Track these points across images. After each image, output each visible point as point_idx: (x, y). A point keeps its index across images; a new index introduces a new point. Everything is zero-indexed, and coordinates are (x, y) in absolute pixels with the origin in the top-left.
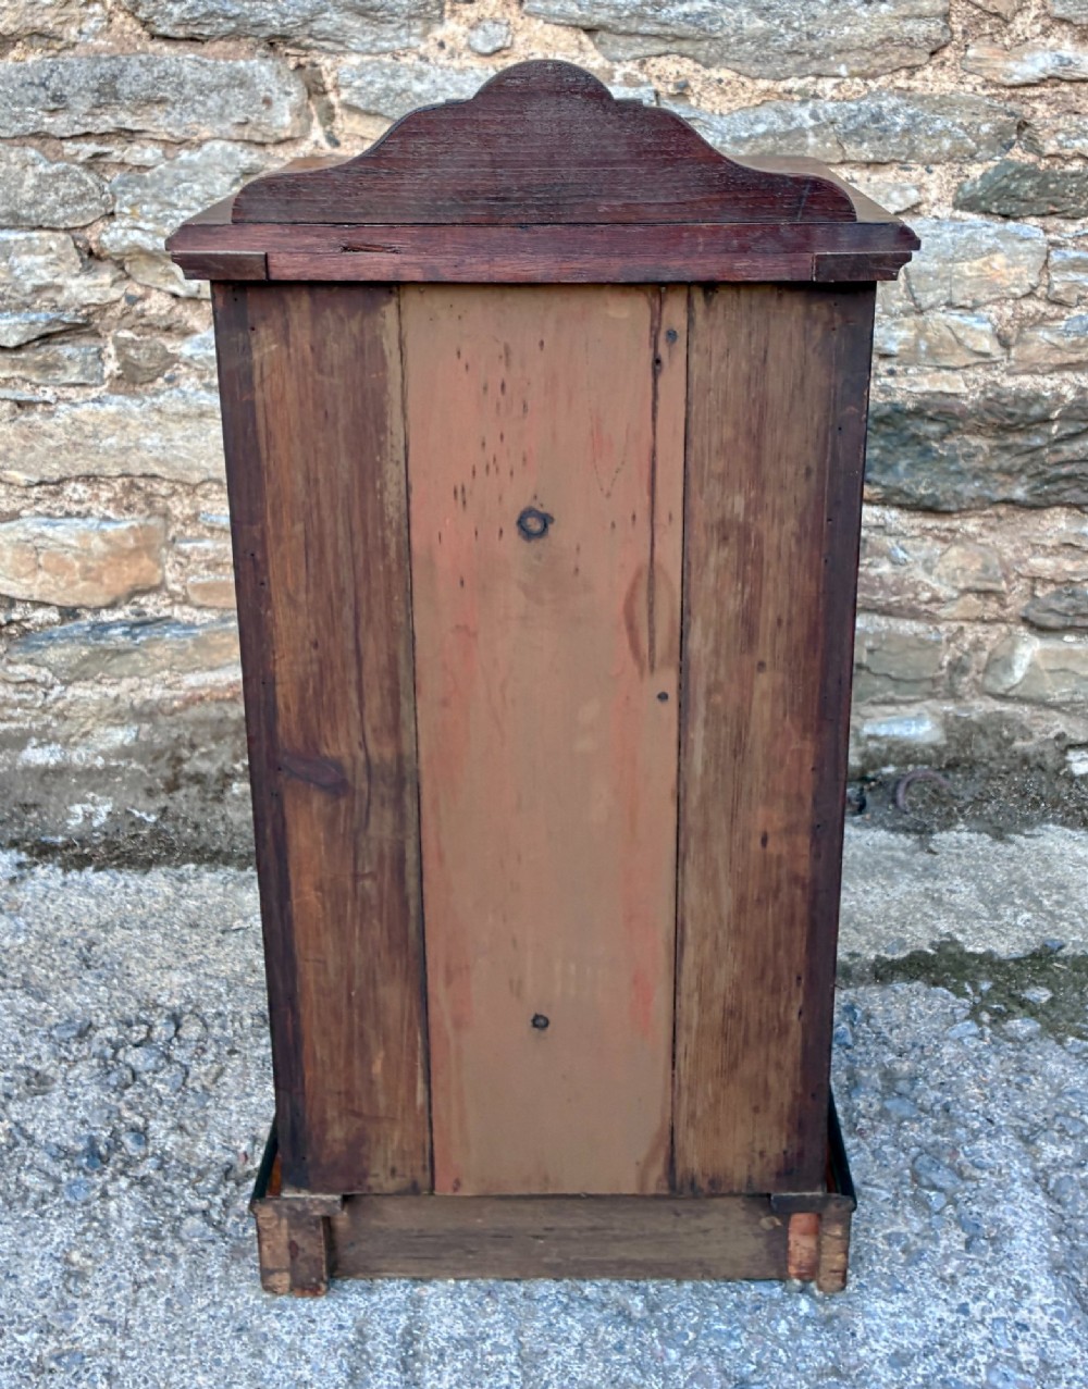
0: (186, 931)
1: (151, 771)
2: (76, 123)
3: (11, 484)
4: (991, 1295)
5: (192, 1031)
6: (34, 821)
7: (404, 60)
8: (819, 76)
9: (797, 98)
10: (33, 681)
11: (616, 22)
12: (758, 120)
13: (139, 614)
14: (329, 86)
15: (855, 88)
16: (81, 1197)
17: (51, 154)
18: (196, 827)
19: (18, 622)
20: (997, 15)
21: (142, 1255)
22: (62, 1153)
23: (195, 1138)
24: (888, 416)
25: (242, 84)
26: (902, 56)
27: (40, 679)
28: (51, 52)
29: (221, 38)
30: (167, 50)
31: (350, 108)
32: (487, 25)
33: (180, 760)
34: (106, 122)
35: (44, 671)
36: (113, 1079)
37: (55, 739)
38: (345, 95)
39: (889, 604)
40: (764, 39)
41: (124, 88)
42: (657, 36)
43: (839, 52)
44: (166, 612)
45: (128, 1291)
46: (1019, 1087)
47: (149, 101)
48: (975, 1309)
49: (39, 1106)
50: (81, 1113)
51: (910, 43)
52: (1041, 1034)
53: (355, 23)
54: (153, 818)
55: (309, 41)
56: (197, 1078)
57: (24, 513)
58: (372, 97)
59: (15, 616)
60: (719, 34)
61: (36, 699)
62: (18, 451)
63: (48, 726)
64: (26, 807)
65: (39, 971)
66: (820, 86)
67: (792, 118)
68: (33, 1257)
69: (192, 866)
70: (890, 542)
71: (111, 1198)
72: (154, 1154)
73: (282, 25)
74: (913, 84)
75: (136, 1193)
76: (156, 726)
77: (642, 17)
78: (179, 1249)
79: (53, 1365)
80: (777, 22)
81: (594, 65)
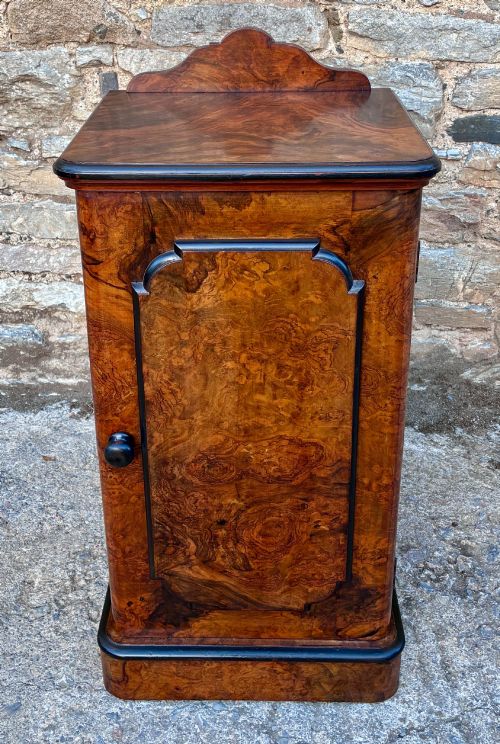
2: (208, 39)
7: (383, 8)
14: (341, 21)
25: (298, 20)
31: (352, 33)
38: (350, 26)
58: (365, 28)
81: (485, 12)
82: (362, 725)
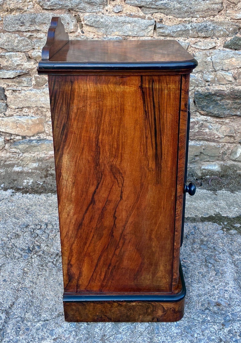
0: (49, 207)
1: (41, 173)
2: (26, 28)
3: (11, 108)
4: (220, 284)
5: (50, 227)
6: (16, 183)
7: (98, 14)
8: (193, 17)
9: (187, 22)
10: (16, 152)
11: (146, 5)
12: (178, 27)
13: (39, 138)
14: (82, 20)
15: (201, 20)
16: (27, 258)
17: (21, 35)
18: (51, 185)
19: (13, 139)
20: (234, 3)
21: (39, 269)
22: (23, 250)
23: (51, 248)
24: (208, 95)
25: (62, 20)
26: (212, 13)
27: (17, 152)
28: (21, 13)
29: (58, 9)
30: (46, 12)
31: (87, 25)
32: (117, 6)
33: (48, 171)
34: (33, 28)
35: (18, 150)
36: (33, 236)
37: (20, 165)
38: (85, 22)
39: (208, 139)
40: (179, 9)
41: (37, 20)
42: (155, 8)
43: (197, 12)
44: (45, 138)
45: (36, 276)
46: (231, 244)
47: (42, 23)
48: (216, 287)
49: (18, 240)
50: (26, 242)
51: (213, 10)
52: (237, 234)
53: (88, 6)
54: (42, 183)
55: (78, 10)
56: (51, 236)
57: (14, 115)
58: (91, 22)
59: (12, 138)
60: (169, 8)
61: (16, 156)
62: (13, 101)
63: (19, 162)
64: (14, 180)
65: (17, 214)
66: (193, 20)
67: (186, 27)
68: (17, 269)
69: (50, 194)
70: (208, 124)
71: (33, 258)
72: (42, 251)
73: (72, 6)
74: (214, 19)
75: (38, 258)
76: (43, 163)
77: (152, 4)
78: (47, 269)
79: (21, 289)
80: (183, 5)
81: (141, 15)
82: (48, 310)
